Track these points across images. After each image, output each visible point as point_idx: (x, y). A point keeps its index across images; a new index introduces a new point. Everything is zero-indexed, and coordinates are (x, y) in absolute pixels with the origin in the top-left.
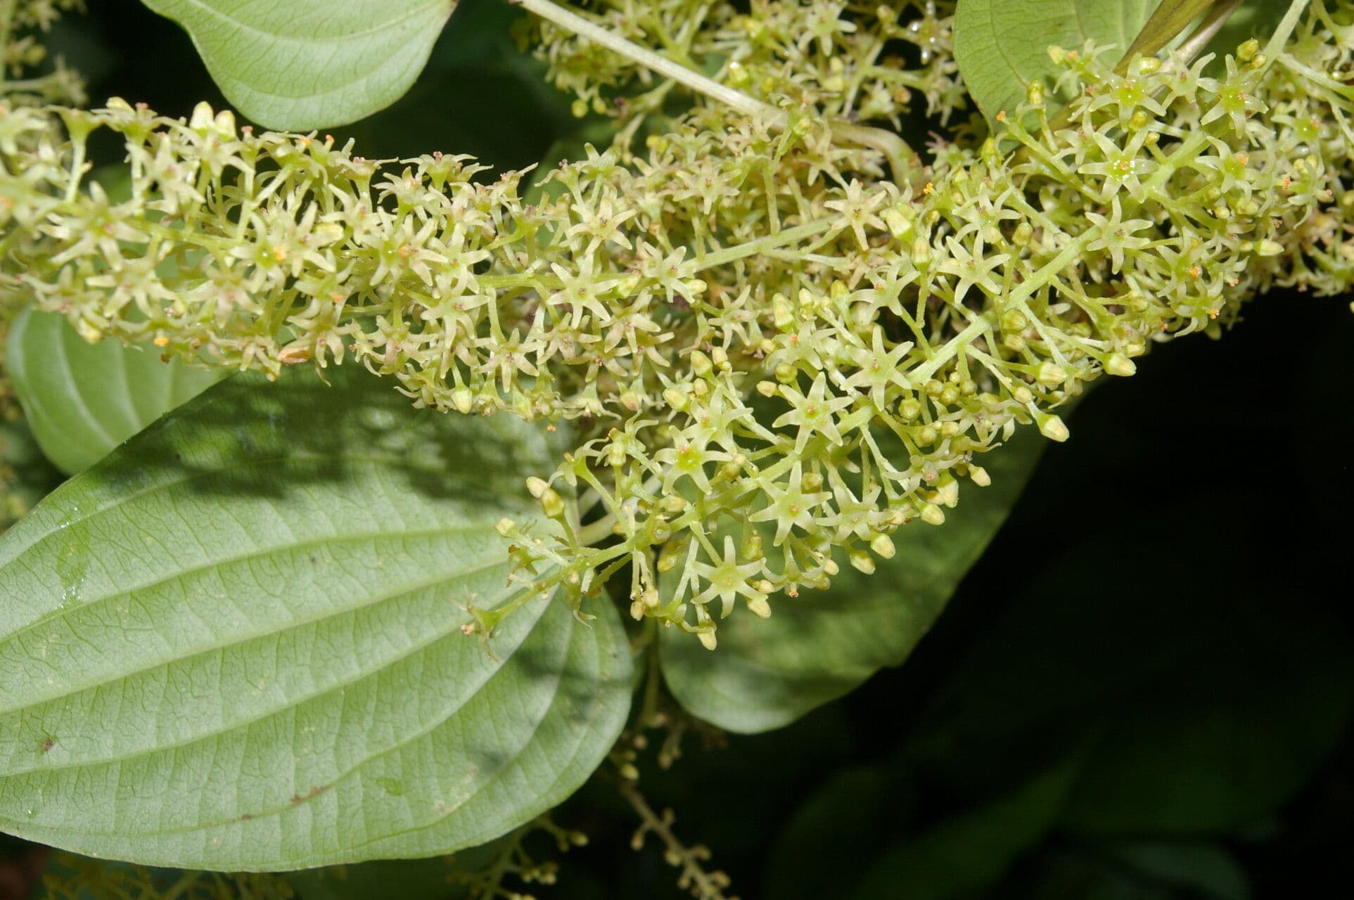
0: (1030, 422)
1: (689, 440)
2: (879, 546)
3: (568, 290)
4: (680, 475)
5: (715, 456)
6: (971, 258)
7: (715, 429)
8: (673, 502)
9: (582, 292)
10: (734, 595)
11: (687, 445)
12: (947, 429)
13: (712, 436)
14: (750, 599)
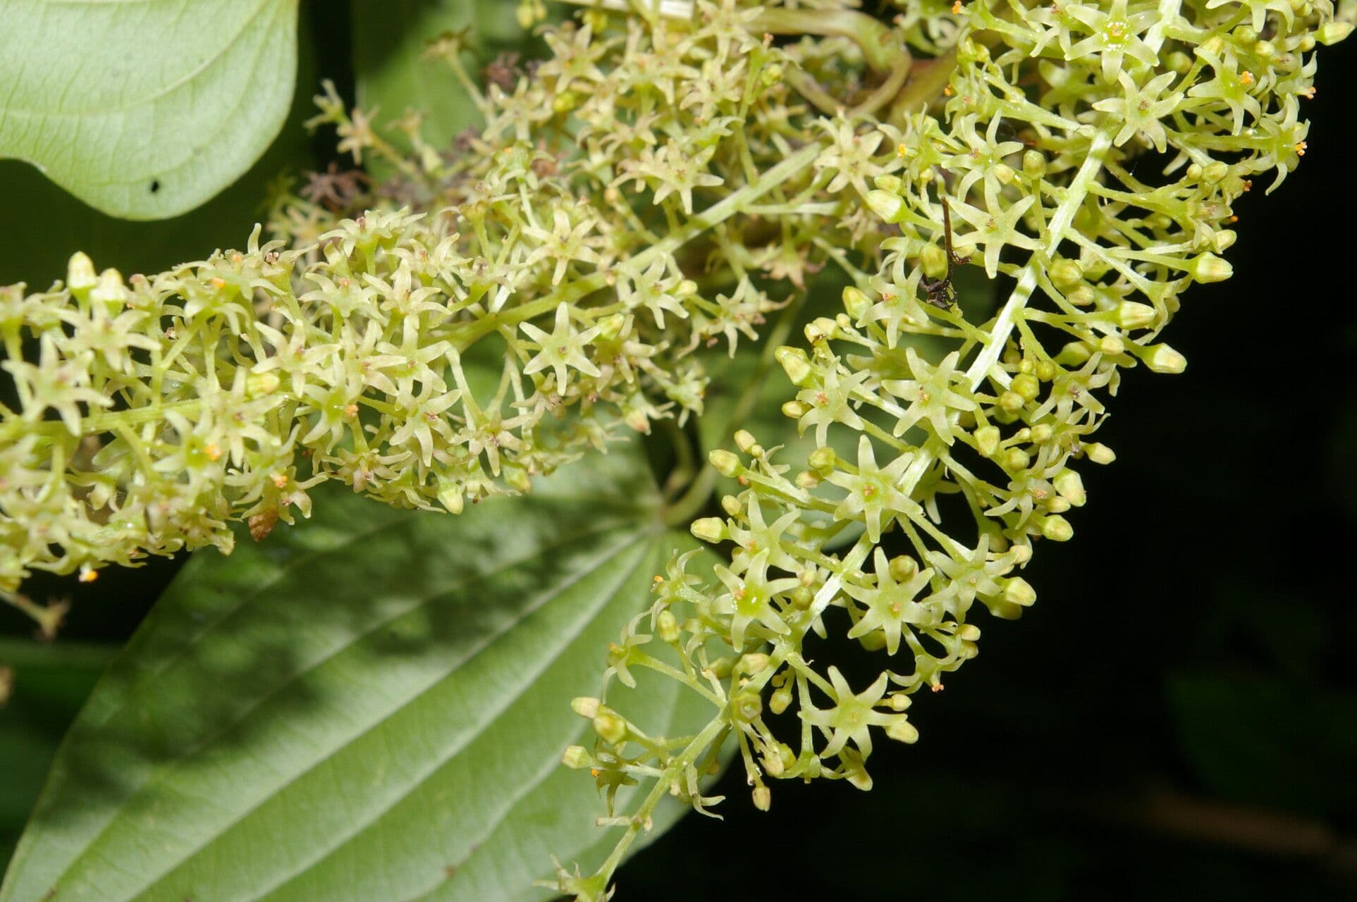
0: (1134, 364)
1: (742, 576)
2: (1014, 595)
3: (545, 351)
4: (747, 623)
5: (780, 585)
6: (988, 216)
7: (766, 550)
8: (752, 663)
9: (562, 351)
10: (866, 730)
11: (742, 584)
12: (1038, 436)
13: (768, 559)
14: (888, 727)
